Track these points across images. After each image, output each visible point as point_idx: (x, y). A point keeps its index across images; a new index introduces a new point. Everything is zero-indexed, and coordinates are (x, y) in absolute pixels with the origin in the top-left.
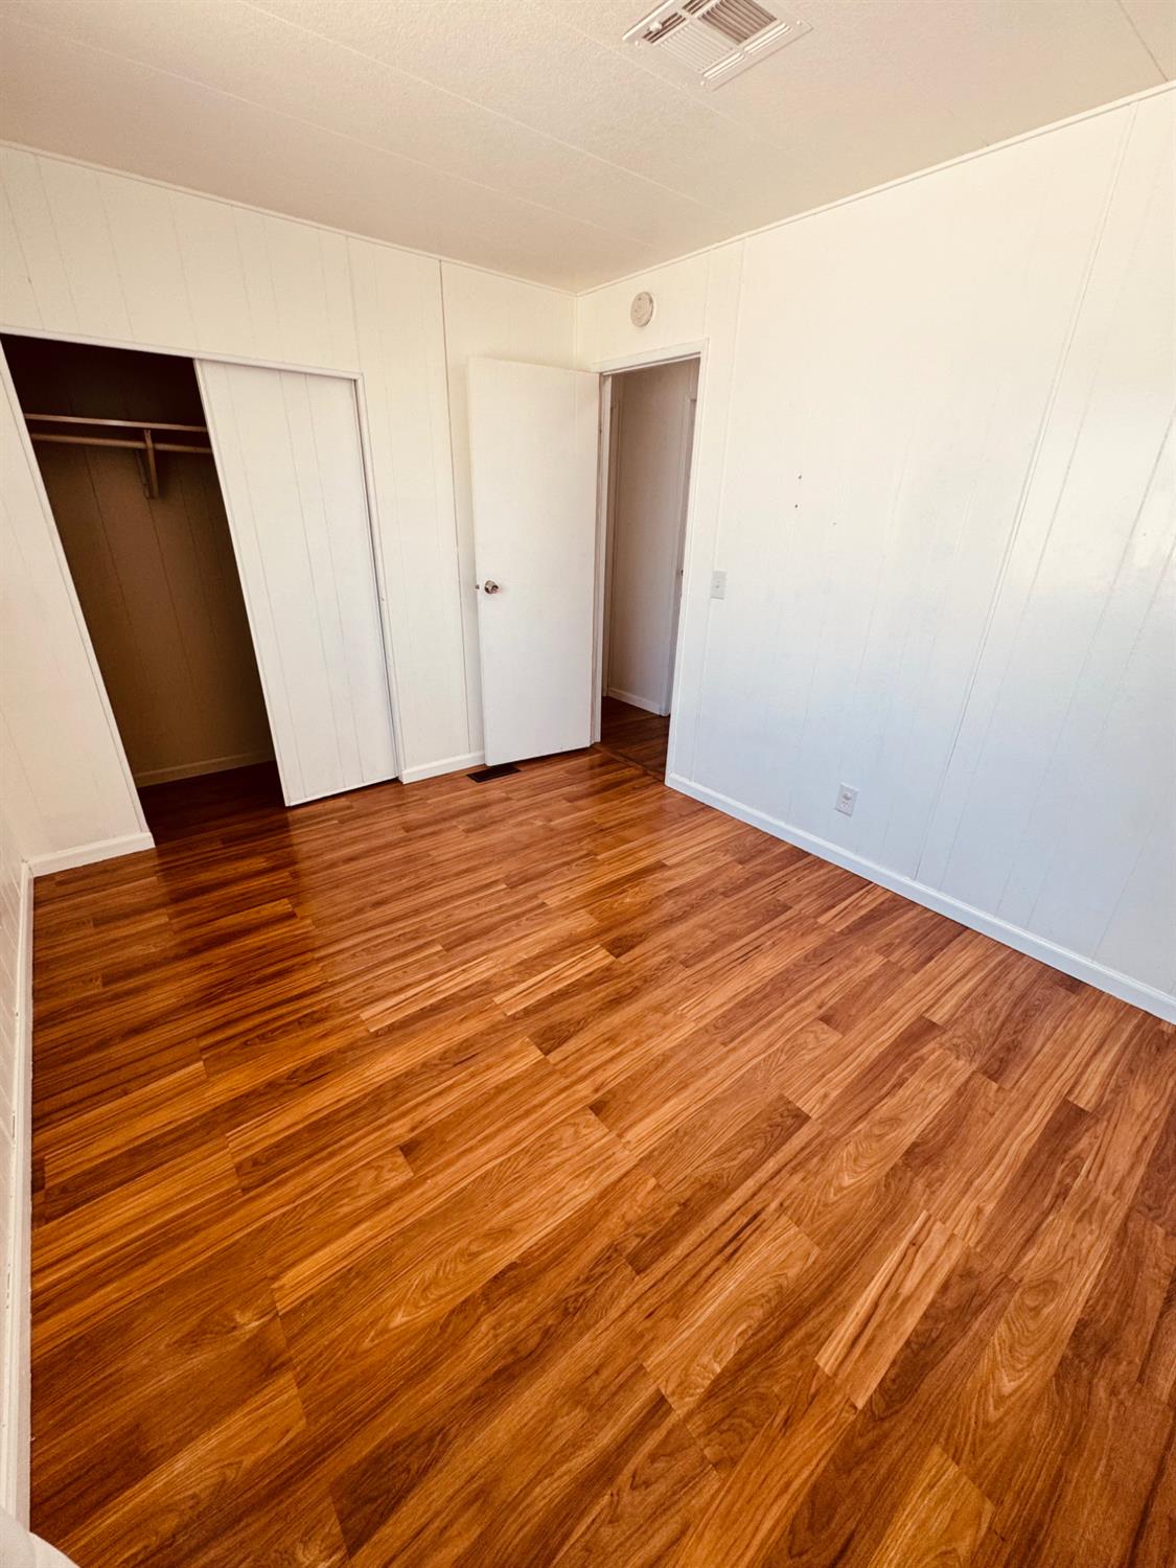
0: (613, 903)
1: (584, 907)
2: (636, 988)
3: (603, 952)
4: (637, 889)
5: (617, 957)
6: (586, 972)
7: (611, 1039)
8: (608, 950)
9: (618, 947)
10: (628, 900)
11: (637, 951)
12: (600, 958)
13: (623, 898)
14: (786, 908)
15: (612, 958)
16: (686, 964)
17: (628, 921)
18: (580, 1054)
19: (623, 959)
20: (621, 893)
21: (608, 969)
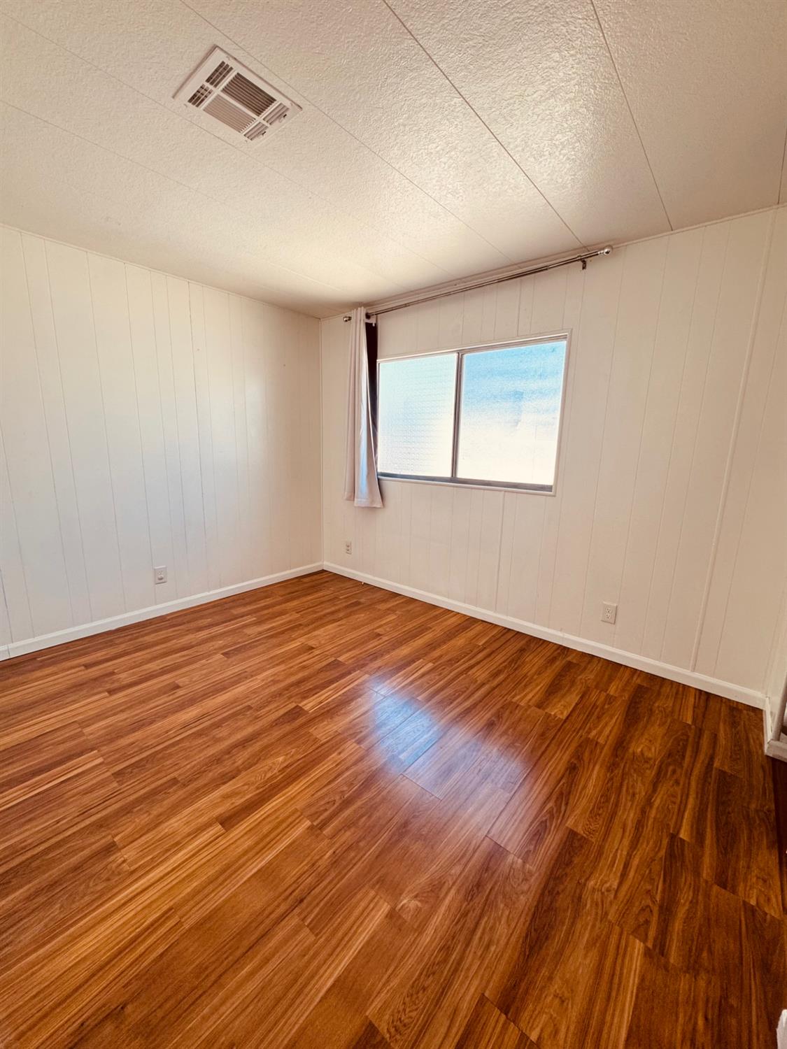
0: (297, 753)
1: (322, 745)
2: (287, 690)
3: (306, 708)
4: (269, 775)
5: (297, 706)
6: (319, 694)
7: (304, 668)
8: (303, 709)
9: (297, 712)
10: (281, 759)
11: (282, 712)
12: (309, 705)
13: (285, 761)
14: (117, 774)
15: (300, 705)
16: (249, 708)
17: (284, 736)
18: (320, 661)
19: (293, 705)
20: (287, 767)
21: (305, 698)
